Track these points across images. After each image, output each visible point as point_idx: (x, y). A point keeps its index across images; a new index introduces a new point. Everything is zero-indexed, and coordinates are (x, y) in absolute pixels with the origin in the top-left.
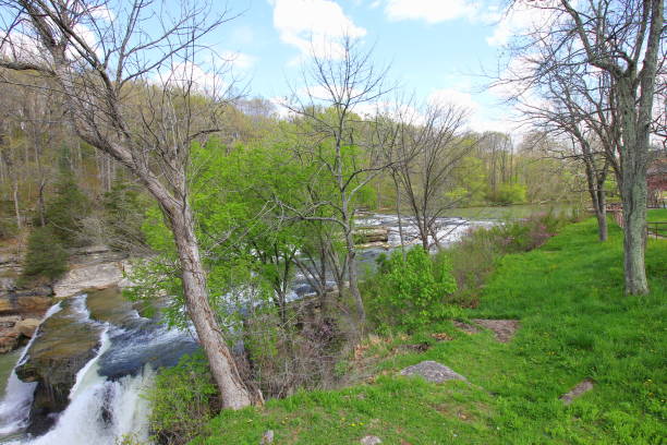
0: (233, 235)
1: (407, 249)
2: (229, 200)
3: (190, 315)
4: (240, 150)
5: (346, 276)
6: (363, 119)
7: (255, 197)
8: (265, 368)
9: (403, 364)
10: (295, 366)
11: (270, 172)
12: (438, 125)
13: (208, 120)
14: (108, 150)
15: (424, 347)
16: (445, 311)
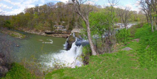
0: (94, 26)
1: (123, 29)
2: (94, 21)
3: (88, 38)
4: (96, 13)
5: (113, 33)
6: (115, 8)
7: (98, 20)
8: (99, 49)
9: (122, 48)
10: (104, 49)
11: (101, 16)
12: (127, 9)
13: (92, 9)
14: (78, 13)
15: (126, 45)
16: (129, 38)
